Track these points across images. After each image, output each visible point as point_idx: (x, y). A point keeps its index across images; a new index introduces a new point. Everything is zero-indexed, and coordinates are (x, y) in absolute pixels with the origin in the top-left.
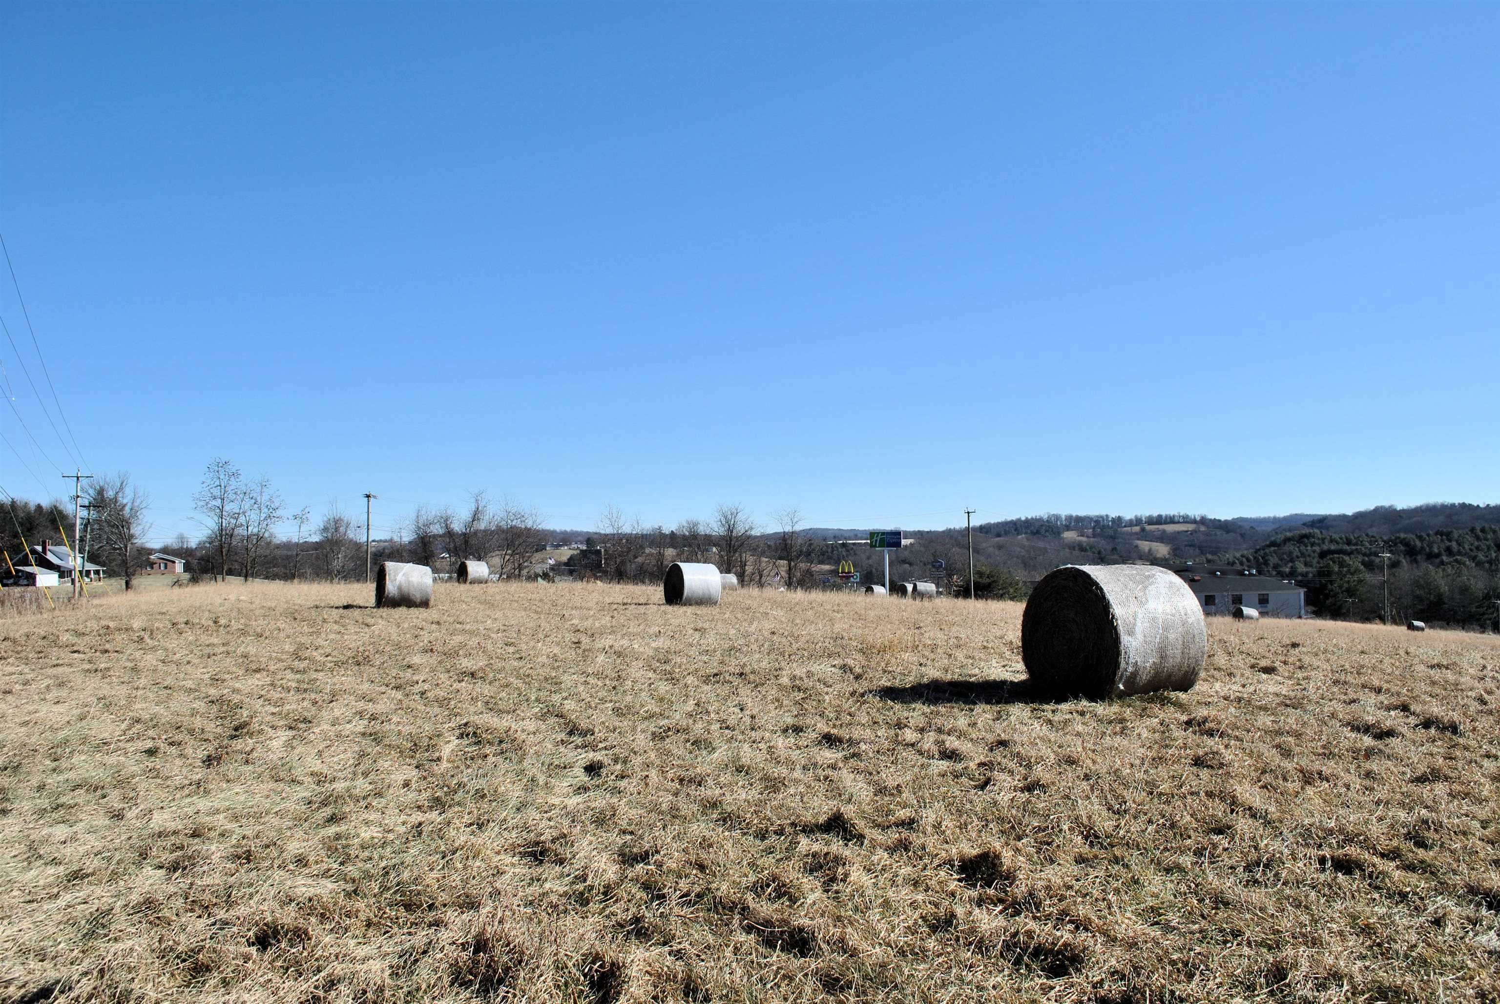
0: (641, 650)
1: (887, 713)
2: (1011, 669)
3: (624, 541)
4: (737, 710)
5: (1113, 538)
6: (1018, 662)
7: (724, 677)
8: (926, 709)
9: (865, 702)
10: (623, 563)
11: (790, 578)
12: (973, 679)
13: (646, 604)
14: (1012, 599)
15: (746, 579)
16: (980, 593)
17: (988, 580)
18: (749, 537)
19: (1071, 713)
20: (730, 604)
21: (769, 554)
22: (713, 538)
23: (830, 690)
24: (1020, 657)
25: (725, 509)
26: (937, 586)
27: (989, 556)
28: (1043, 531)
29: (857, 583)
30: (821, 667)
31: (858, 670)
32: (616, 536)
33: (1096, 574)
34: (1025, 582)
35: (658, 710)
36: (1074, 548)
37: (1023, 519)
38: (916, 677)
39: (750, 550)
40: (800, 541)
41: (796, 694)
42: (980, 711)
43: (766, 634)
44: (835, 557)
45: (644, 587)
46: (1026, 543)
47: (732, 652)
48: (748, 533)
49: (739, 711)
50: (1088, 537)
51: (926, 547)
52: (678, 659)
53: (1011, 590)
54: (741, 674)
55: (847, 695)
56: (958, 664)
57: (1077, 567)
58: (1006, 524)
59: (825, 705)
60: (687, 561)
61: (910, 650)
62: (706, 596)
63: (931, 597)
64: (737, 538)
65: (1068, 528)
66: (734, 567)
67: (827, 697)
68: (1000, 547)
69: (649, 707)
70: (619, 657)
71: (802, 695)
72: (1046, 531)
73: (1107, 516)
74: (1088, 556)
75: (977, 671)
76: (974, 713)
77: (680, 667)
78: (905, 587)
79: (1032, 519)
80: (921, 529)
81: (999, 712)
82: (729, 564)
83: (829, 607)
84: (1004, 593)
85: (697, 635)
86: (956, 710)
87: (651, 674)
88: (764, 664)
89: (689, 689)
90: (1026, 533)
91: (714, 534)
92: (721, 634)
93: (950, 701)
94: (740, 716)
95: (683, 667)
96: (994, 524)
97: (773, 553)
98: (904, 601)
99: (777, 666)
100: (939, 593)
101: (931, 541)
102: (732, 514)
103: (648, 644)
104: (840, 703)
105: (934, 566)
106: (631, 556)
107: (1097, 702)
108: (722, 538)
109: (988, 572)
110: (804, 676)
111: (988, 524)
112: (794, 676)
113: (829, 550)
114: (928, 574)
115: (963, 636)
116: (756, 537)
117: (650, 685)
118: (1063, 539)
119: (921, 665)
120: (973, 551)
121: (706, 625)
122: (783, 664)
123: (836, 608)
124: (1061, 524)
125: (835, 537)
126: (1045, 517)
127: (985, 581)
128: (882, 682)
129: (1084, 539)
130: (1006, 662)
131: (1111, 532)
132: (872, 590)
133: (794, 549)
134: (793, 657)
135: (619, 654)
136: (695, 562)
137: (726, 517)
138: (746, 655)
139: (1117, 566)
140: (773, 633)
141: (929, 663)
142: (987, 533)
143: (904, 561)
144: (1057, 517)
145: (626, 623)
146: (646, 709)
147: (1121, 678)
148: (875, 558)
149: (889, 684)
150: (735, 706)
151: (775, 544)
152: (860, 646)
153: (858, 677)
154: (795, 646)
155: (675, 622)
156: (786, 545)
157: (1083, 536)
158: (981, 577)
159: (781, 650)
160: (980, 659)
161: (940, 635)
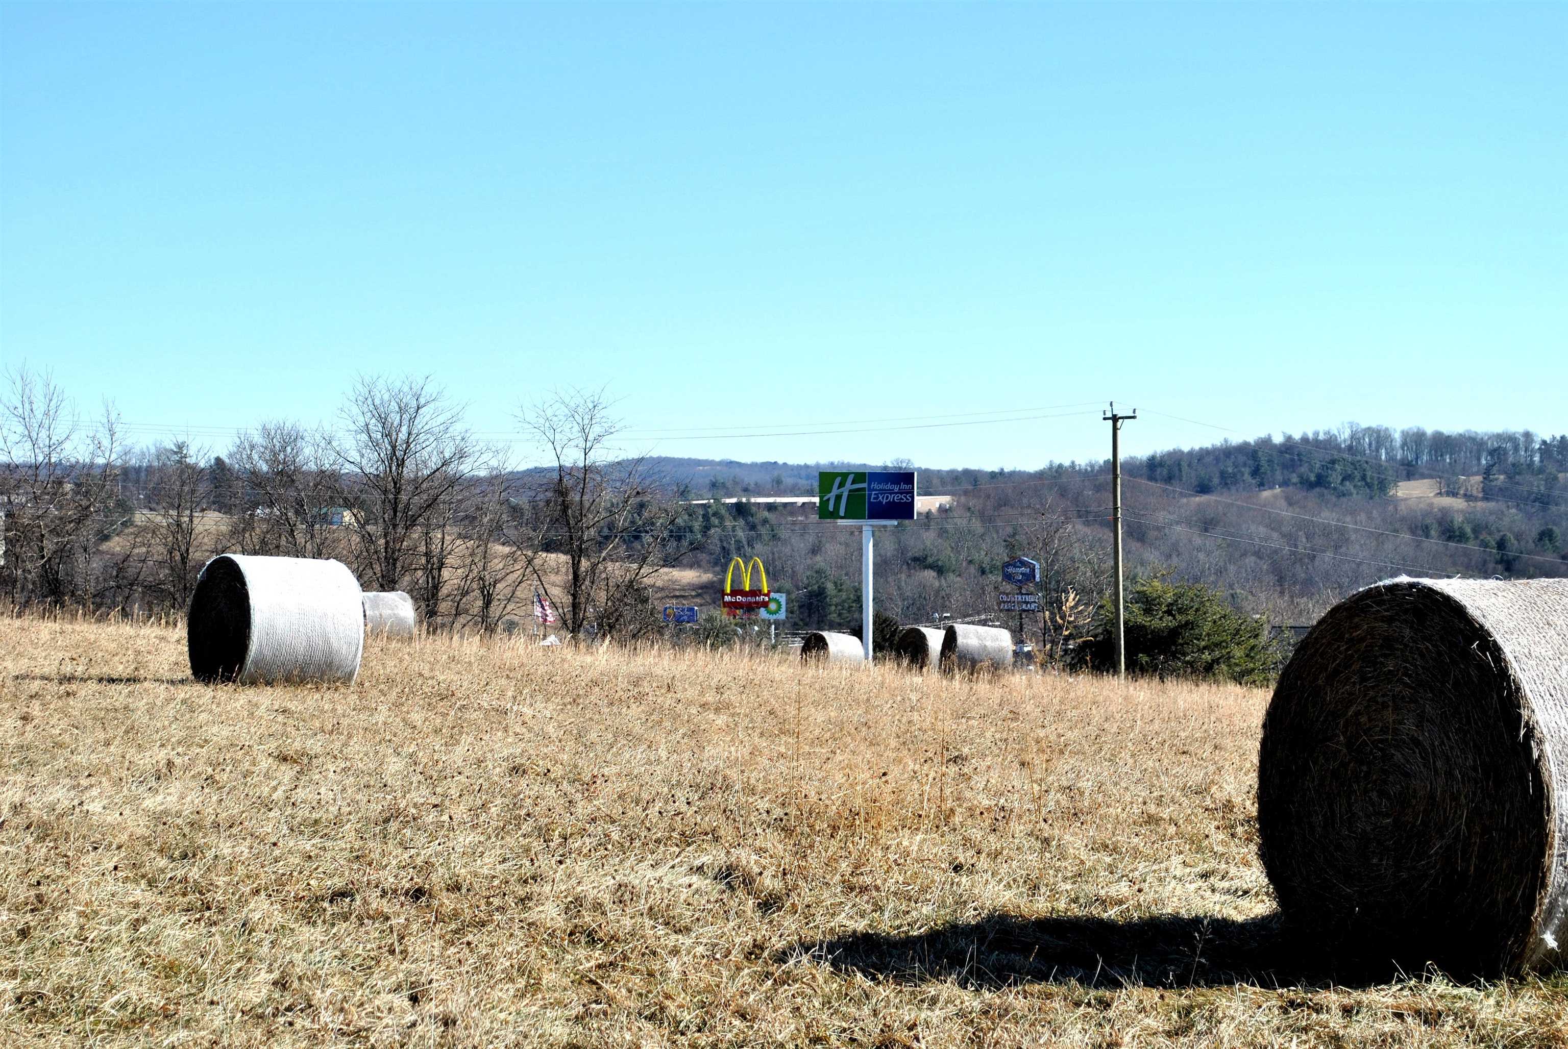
0: (112, 818)
1: (852, 1010)
2: (1225, 884)
3: (68, 487)
4: (401, 1001)
5: (1544, 501)
6: (1247, 864)
7: (365, 902)
8: (970, 1000)
9: (786, 979)
10: (63, 553)
11: (575, 606)
12: (1112, 913)
13: (129, 680)
14: (1238, 678)
15: (443, 607)
16: (1144, 658)
17: (1168, 622)
18: (454, 481)
19: (1399, 1016)
20: (390, 681)
21: (512, 533)
22: (344, 485)
23: (686, 941)
24: (1253, 848)
25: (381, 395)
26: (1019, 641)
27: (1174, 550)
28: (1335, 478)
29: (777, 624)
30: (660, 872)
31: (770, 883)
32: (43, 474)
33: (1483, 604)
34: (1278, 629)
35: (157, 1001)
36: (1426, 531)
37: (1278, 439)
38: (943, 905)
39: (457, 521)
40: (608, 496)
41: (582, 953)
42: (1131, 1005)
43: (497, 772)
44: (714, 544)
45: (127, 629)
46: (1287, 513)
47: (393, 826)
48: (451, 469)
49: (407, 1003)
50: (1468, 497)
51: (986, 519)
52: (226, 849)
53: (1238, 652)
54: (418, 894)
55: (736, 956)
56: (1071, 869)
57: (1427, 581)
58: (1226, 453)
59: (668, 987)
60: (263, 549)
61: (926, 824)
62: (318, 656)
63: (996, 666)
64: (417, 483)
65: (1410, 470)
66: (406, 569)
67: (674, 964)
68: (1207, 525)
69: (133, 991)
70: (41, 839)
71: (599, 956)
72: (1346, 478)
73: (1528, 435)
74: (1466, 553)
75: (1123, 889)
76: (1111, 1014)
77: (230, 870)
78: (923, 637)
79: (1305, 440)
80: (973, 466)
81: (1188, 1011)
82: (391, 560)
83: (692, 693)
84: (1217, 661)
85: (287, 773)
86: (1057, 1004)
87: (139, 893)
88: (487, 864)
89: (258, 935)
90: (1285, 483)
91: (348, 468)
92: (359, 774)
93: (1041, 976)
94: (409, 1018)
95: (241, 870)
96: (1191, 453)
97: (528, 532)
98: (918, 680)
99: (528, 869)
100: (1022, 658)
101: (1003, 502)
102: (401, 410)
103: (133, 801)
104: (713, 981)
105: (1008, 577)
106: (87, 533)
107: (1476, 985)
108: (373, 482)
109: (1169, 597)
110: (606, 899)
111: (1170, 454)
112: (578, 901)
113: (697, 526)
114: (990, 598)
115: (1086, 785)
116: (475, 482)
117: (135, 925)
118: (1395, 501)
119: (957, 868)
120: (1129, 534)
121: (315, 745)
122: (545, 863)
123: (710, 697)
124: (1391, 458)
125: (714, 485)
126: (1344, 436)
127: (1161, 622)
128: (841, 918)
129: (1457, 503)
130: (1212, 864)
131: (1538, 485)
132: (821, 644)
133: (590, 519)
134: (575, 844)
135: (43, 832)
136: (287, 554)
137: (383, 420)
138: (432, 837)
139: (1544, 581)
140: (516, 770)
141: (983, 863)
142: (1169, 479)
143: (921, 562)
144: (1380, 437)
145: (66, 738)
146: (119, 997)
147: (1550, 912)
148: (833, 550)
149: (861, 926)
150: (397, 989)
151: (533, 502)
152: (778, 812)
153: (769, 904)
154: (583, 809)
155: (220, 733)
156: (565, 507)
157: (1454, 494)
158: (1148, 611)
159: (543, 821)
160: (1136, 853)
161: (1017, 779)
